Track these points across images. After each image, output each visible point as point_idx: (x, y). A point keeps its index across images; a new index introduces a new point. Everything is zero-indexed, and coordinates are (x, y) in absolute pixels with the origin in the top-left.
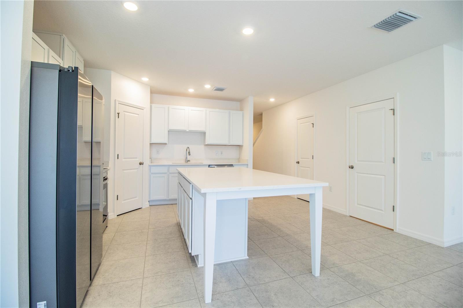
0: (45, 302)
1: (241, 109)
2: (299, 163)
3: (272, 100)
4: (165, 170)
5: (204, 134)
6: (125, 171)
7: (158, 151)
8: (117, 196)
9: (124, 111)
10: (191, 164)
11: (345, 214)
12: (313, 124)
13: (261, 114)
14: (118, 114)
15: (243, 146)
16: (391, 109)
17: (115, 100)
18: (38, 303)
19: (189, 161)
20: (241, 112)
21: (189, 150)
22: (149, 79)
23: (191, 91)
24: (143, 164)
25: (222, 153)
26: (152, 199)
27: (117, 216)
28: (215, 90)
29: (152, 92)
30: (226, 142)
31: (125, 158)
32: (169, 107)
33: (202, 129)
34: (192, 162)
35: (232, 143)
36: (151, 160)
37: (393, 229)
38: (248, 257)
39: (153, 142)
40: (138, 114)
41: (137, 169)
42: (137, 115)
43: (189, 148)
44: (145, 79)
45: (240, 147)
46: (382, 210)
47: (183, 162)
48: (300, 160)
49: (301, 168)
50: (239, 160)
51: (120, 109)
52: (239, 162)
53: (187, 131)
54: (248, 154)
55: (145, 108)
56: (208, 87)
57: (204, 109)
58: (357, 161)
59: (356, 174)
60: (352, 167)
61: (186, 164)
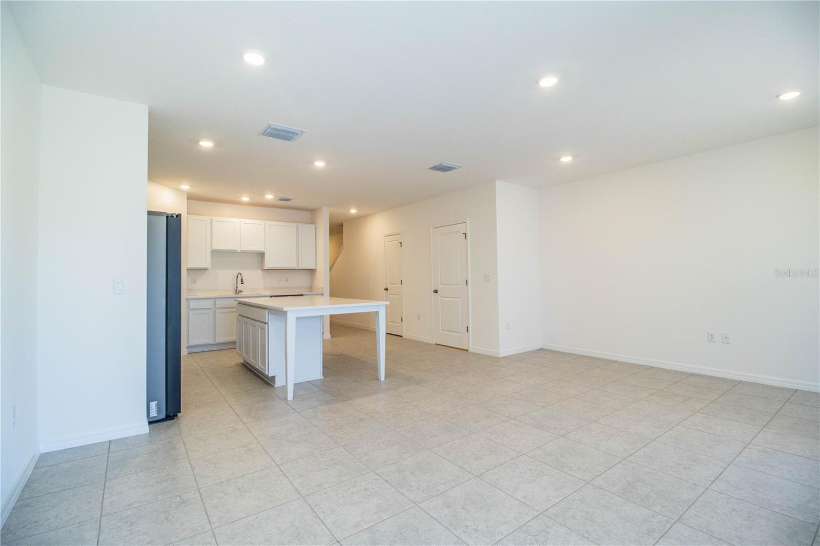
0: (156, 402)
1: (313, 222)
2: (387, 290)
3: (353, 211)
4: (209, 304)
5: (262, 255)
7: (194, 280)
10: (244, 296)
11: (430, 342)
12: (401, 243)
13: (341, 225)
15: (316, 270)
16: (462, 234)
18: (150, 403)
19: (241, 292)
20: (313, 226)
21: (242, 277)
22: (191, 186)
23: (245, 199)
25: (287, 280)
26: (191, 344)
28: (279, 200)
29: (189, 198)
30: (293, 265)
32: (212, 219)
33: (259, 248)
34: (245, 293)
35: (301, 267)
36: (188, 291)
37: (467, 349)
38: (323, 378)
39: (190, 266)
43: (241, 274)
44: (186, 187)
45: (312, 272)
46: (459, 333)
47: (232, 293)
48: (389, 286)
49: (391, 296)
50: (311, 288)
52: (311, 291)
53: (239, 251)
54: (323, 280)
56: (269, 197)
57: (262, 222)
58: (441, 285)
59: (440, 298)
60: (436, 292)
61: (237, 296)
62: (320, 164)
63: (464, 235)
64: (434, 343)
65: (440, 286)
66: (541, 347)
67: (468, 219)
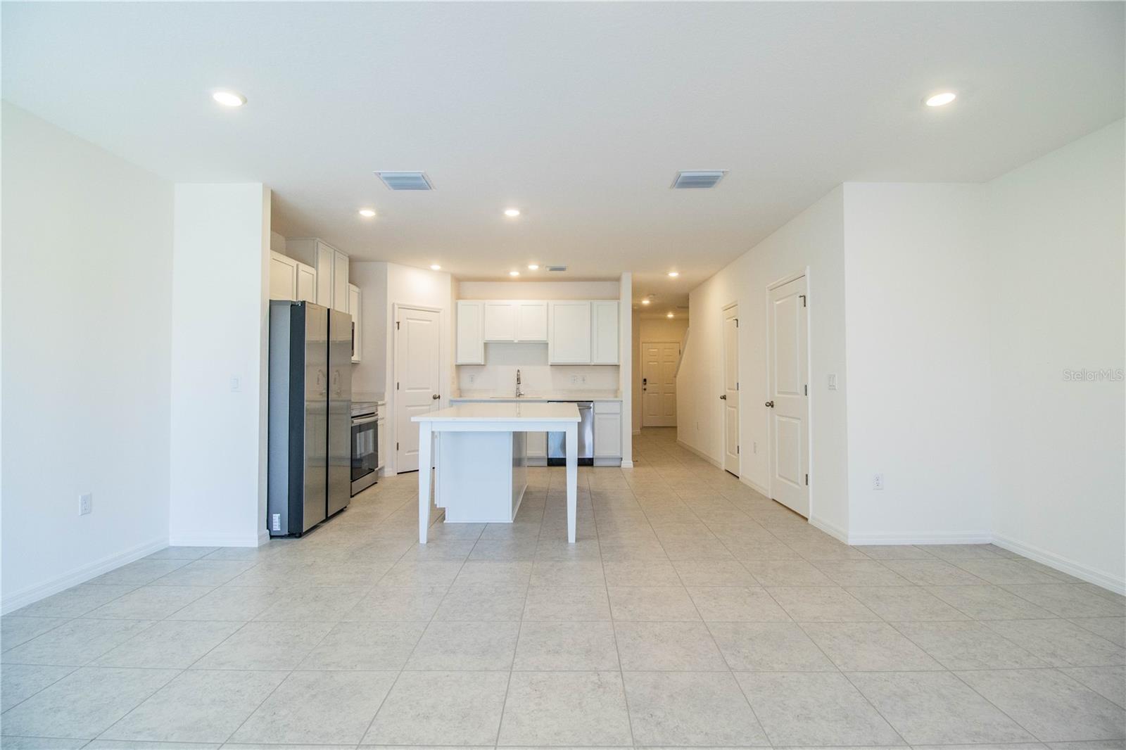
2: (725, 398)
3: (673, 275)
5: (545, 345)
6: (409, 409)
7: (472, 378)
8: (398, 444)
9: (407, 319)
10: (525, 399)
11: (764, 493)
12: (737, 320)
14: (398, 323)
15: (620, 365)
16: (801, 297)
17: (393, 305)
18: (274, 515)
19: (522, 393)
20: (615, 302)
21: (519, 375)
23: (515, 274)
24: (439, 397)
25: (584, 380)
27: (398, 473)
28: (550, 270)
30: (587, 361)
31: (409, 389)
32: (484, 303)
33: (539, 337)
34: (529, 397)
35: (596, 361)
36: (461, 392)
37: (806, 516)
38: (513, 521)
39: (460, 362)
40: (430, 321)
41: (430, 405)
42: (428, 322)
44: (436, 267)
46: (798, 484)
47: (512, 396)
48: (727, 392)
51: (400, 315)
53: (516, 341)
55: (441, 309)
56: (533, 267)
57: (544, 302)
58: (779, 393)
59: (777, 417)
60: (771, 405)
61: (518, 399)
62: (512, 213)
63: (803, 298)
64: (770, 497)
65: (777, 395)
66: (988, 540)
67: (808, 267)
